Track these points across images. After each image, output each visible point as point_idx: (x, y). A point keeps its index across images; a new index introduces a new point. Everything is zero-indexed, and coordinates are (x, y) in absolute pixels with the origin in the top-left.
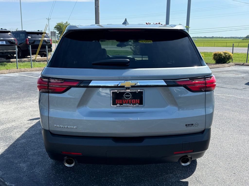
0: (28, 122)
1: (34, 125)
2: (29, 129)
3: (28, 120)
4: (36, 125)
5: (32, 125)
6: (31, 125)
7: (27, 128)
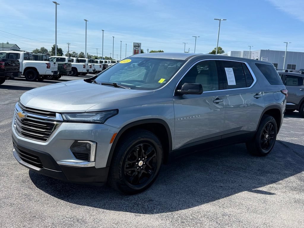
0: (276, 192)
1: (269, 184)
2: (277, 182)
3: (274, 195)
4: (266, 184)
5: (271, 185)
6: (274, 185)
7: (280, 184)
